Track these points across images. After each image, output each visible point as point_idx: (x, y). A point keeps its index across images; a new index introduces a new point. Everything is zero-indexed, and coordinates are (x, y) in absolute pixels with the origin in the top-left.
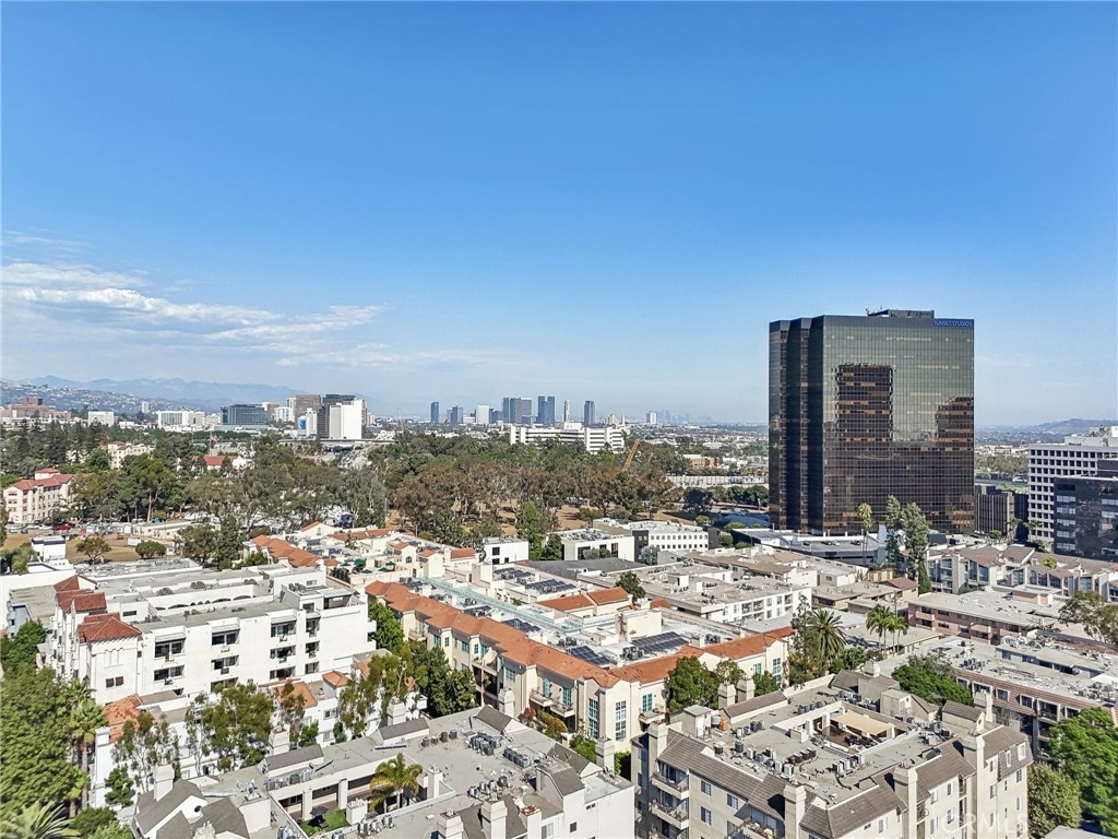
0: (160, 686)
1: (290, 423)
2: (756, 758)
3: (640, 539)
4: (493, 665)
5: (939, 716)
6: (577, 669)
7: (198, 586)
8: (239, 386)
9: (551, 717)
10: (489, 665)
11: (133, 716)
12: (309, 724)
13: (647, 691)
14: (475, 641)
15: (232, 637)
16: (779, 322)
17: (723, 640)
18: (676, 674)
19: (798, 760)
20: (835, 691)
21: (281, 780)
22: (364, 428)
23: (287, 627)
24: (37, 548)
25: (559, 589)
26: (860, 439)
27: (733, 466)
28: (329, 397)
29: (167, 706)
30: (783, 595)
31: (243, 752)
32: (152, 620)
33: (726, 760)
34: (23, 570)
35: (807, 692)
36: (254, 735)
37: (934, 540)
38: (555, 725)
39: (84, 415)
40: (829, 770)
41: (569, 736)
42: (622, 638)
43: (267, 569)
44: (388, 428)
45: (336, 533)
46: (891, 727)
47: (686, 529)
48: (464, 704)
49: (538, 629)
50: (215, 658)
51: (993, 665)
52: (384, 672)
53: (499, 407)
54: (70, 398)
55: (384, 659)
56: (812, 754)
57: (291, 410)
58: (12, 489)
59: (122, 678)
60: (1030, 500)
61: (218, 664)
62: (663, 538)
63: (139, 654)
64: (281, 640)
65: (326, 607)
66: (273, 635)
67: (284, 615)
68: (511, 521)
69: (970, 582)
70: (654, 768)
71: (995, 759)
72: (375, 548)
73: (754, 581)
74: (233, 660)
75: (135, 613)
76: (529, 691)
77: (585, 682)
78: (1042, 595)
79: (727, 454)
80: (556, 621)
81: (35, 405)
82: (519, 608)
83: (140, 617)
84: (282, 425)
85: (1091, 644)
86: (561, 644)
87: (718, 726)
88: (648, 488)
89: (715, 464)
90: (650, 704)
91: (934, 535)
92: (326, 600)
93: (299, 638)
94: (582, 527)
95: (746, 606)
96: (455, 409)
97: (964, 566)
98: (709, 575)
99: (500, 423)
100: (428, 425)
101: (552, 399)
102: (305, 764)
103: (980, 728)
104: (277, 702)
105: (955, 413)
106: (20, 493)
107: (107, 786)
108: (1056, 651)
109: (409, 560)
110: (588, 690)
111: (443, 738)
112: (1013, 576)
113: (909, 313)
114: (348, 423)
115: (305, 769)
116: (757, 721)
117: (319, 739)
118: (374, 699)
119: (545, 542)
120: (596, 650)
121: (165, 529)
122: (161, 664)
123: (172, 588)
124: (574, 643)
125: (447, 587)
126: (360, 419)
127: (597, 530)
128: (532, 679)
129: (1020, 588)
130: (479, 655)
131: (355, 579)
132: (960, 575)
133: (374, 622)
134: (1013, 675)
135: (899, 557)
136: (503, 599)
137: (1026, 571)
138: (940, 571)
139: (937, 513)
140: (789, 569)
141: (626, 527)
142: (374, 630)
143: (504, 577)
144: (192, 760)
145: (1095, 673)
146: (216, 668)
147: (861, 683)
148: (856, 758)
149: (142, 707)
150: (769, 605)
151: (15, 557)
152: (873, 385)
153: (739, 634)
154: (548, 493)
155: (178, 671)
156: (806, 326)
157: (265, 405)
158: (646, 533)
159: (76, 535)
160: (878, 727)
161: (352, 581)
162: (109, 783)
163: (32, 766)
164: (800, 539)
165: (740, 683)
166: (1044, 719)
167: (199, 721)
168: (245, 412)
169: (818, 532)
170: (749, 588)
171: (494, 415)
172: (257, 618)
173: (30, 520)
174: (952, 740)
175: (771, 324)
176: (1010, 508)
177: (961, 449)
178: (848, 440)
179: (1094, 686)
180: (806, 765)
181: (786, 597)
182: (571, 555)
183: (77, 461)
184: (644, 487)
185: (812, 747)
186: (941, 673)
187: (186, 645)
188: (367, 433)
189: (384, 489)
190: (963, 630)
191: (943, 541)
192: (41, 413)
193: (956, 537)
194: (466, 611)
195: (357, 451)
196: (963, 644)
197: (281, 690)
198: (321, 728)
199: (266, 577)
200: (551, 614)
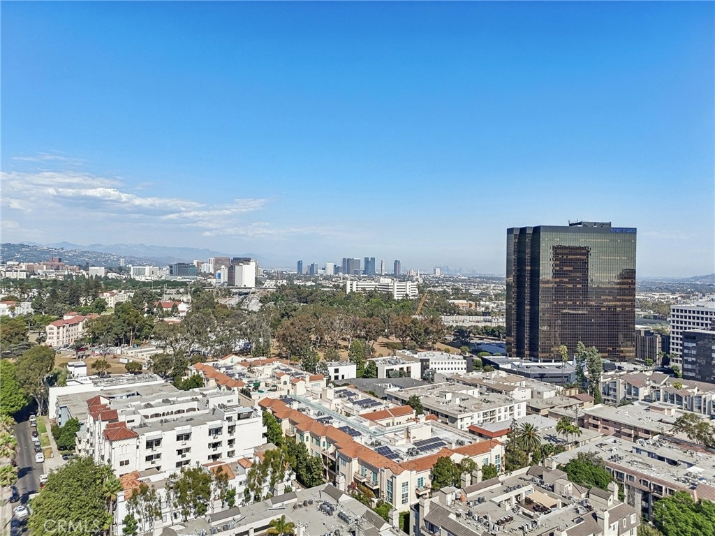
0: (149, 465)
1: (211, 274)
2: (479, 520)
3: (425, 364)
4: (333, 454)
5: (588, 496)
6: (381, 462)
7: (166, 401)
8: (179, 249)
9: (366, 489)
10: (331, 454)
11: (136, 485)
12: (230, 489)
13: (421, 475)
14: (323, 439)
15: (187, 436)
16: (513, 229)
17: (467, 444)
18: (437, 467)
19: (503, 522)
20: (530, 477)
21: (218, 528)
22: (256, 278)
23: (217, 431)
24: (71, 369)
25: (372, 405)
26: (562, 303)
27: (487, 308)
28: (235, 259)
29: (155, 478)
30: (508, 407)
31: (195, 506)
32: (143, 425)
33: (462, 522)
34: (64, 384)
35: (513, 477)
36: (201, 496)
37: (606, 368)
38: (368, 493)
39: (86, 268)
40: (519, 528)
41: (376, 500)
42: (408, 441)
43: (205, 390)
44: (271, 278)
45: (242, 361)
46: (559, 502)
47: (453, 358)
48: (317, 477)
49: (360, 434)
50: (179, 449)
51: (628, 459)
52: (272, 459)
53: (340, 265)
54: (77, 256)
55: (272, 452)
56: (511, 519)
57: (211, 266)
58: (51, 326)
59: (128, 461)
60: (671, 340)
61: (180, 452)
62: (439, 363)
63: (138, 447)
64: (214, 438)
65: (239, 419)
66: (210, 435)
67: (216, 424)
68: (346, 347)
69: (627, 396)
70: (422, 524)
71: (616, 523)
72: (265, 372)
73: (492, 396)
74: (188, 450)
75: (133, 421)
76: (353, 472)
77: (385, 470)
78: (668, 409)
79: (484, 299)
80: (370, 428)
81: (57, 262)
82: (349, 418)
83: (136, 424)
84: (206, 275)
85: (691, 445)
86: (372, 444)
87: (459, 499)
88: (431, 329)
89: (476, 306)
90: (422, 483)
91: (608, 364)
92: (239, 415)
93: (224, 437)
94: (389, 355)
95: (486, 414)
96: (313, 265)
97: (624, 386)
98: (464, 392)
99: (341, 274)
100: (295, 275)
101: (373, 259)
102: (231, 518)
103: (610, 503)
104: (213, 477)
105: (623, 286)
106: (55, 328)
107: (123, 523)
108: (669, 449)
109: (285, 383)
110: (386, 474)
111: (305, 504)
112: (654, 394)
113: (595, 224)
114: (247, 276)
115: (231, 521)
116: (481, 497)
117: (236, 497)
118: (267, 475)
119: (366, 365)
120: (393, 449)
121: (141, 352)
122: (149, 452)
123: (152, 403)
124: (380, 444)
125: (307, 402)
126: (254, 272)
127: (398, 357)
128: (355, 465)
129: (656, 404)
130: (325, 448)
131: (255, 395)
132: (621, 392)
133: (266, 427)
134: (640, 465)
135: (584, 379)
136: (340, 411)
137: (661, 391)
138: (609, 389)
139: (611, 349)
140: (513, 388)
141: (416, 356)
142: (266, 431)
143: (340, 396)
144: (168, 509)
145: (690, 465)
146: (179, 454)
147: (544, 474)
148: (535, 522)
149: (140, 479)
150: (500, 412)
151: (59, 376)
152: (571, 269)
153: (476, 440)
154: (369, 332)
155: (158, 456)
156: (530, 232)
157: (195, 263)
158: (428, 360)
159: (89, 355)
160: (552, 501)
161: (253, 397)
162: (124, 522)
163: (85, 512)
164: (524, 364)
165: (474, 472)
166: (655, 494)
167: (172, 488)
168: (183, 268)
169: (536, 359)
170: (488, 402)
171: (337, 269)
172: (201, 426)
173: (61, 344)
174: (592, 512)
175: (508, 230)
176: (658, 345)
177: (627, 309)
178: (555, 303)
179: (687, 475)
180: (507, 525)
181: (510, 408)
182: (382, 374)
183: (86, 304)
184: (428, 328)
185: (512, 514)
186: (596, 464)
187: (163, 441)
188: (258, 282)
189: (270, 329)
190: (617, 431)
191: (612, 367)
192: (60, 268)
193: (623, 364)
194: (318, 420)
195: (252, 296)
196: (615, 442)
197: (215, 470)
198: (237, 491)
199: (204, 396)
200: (367, 423)
